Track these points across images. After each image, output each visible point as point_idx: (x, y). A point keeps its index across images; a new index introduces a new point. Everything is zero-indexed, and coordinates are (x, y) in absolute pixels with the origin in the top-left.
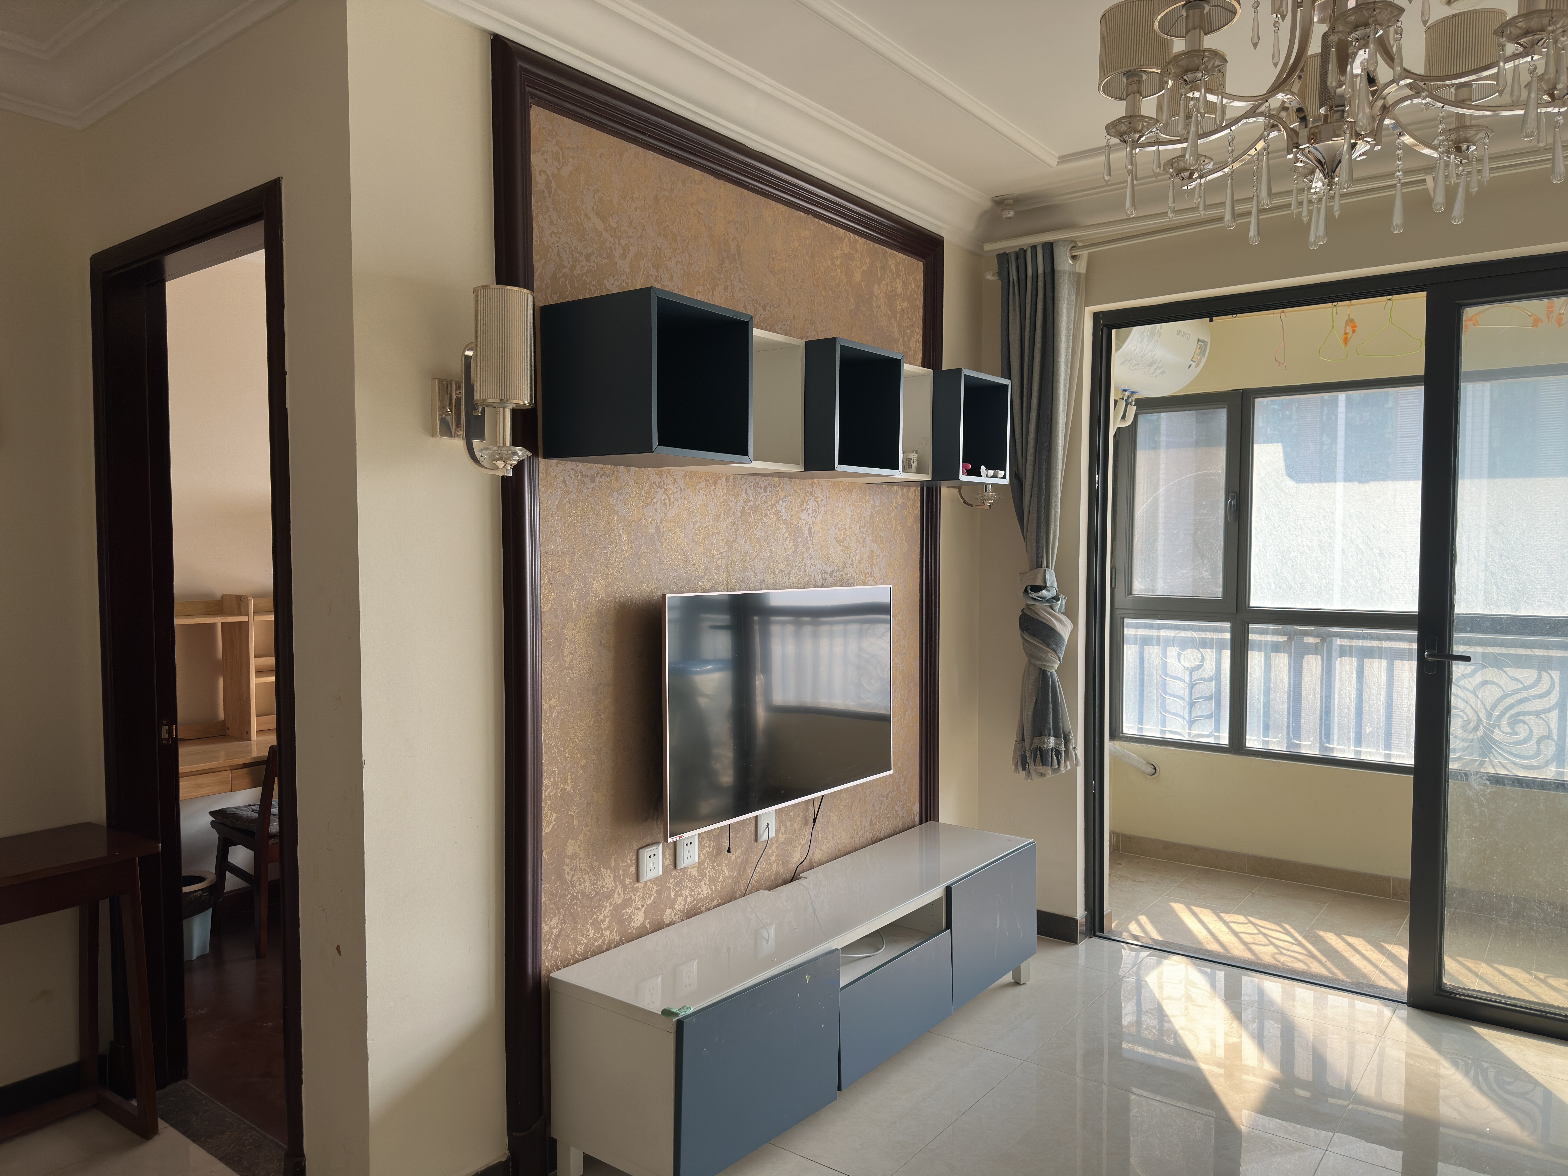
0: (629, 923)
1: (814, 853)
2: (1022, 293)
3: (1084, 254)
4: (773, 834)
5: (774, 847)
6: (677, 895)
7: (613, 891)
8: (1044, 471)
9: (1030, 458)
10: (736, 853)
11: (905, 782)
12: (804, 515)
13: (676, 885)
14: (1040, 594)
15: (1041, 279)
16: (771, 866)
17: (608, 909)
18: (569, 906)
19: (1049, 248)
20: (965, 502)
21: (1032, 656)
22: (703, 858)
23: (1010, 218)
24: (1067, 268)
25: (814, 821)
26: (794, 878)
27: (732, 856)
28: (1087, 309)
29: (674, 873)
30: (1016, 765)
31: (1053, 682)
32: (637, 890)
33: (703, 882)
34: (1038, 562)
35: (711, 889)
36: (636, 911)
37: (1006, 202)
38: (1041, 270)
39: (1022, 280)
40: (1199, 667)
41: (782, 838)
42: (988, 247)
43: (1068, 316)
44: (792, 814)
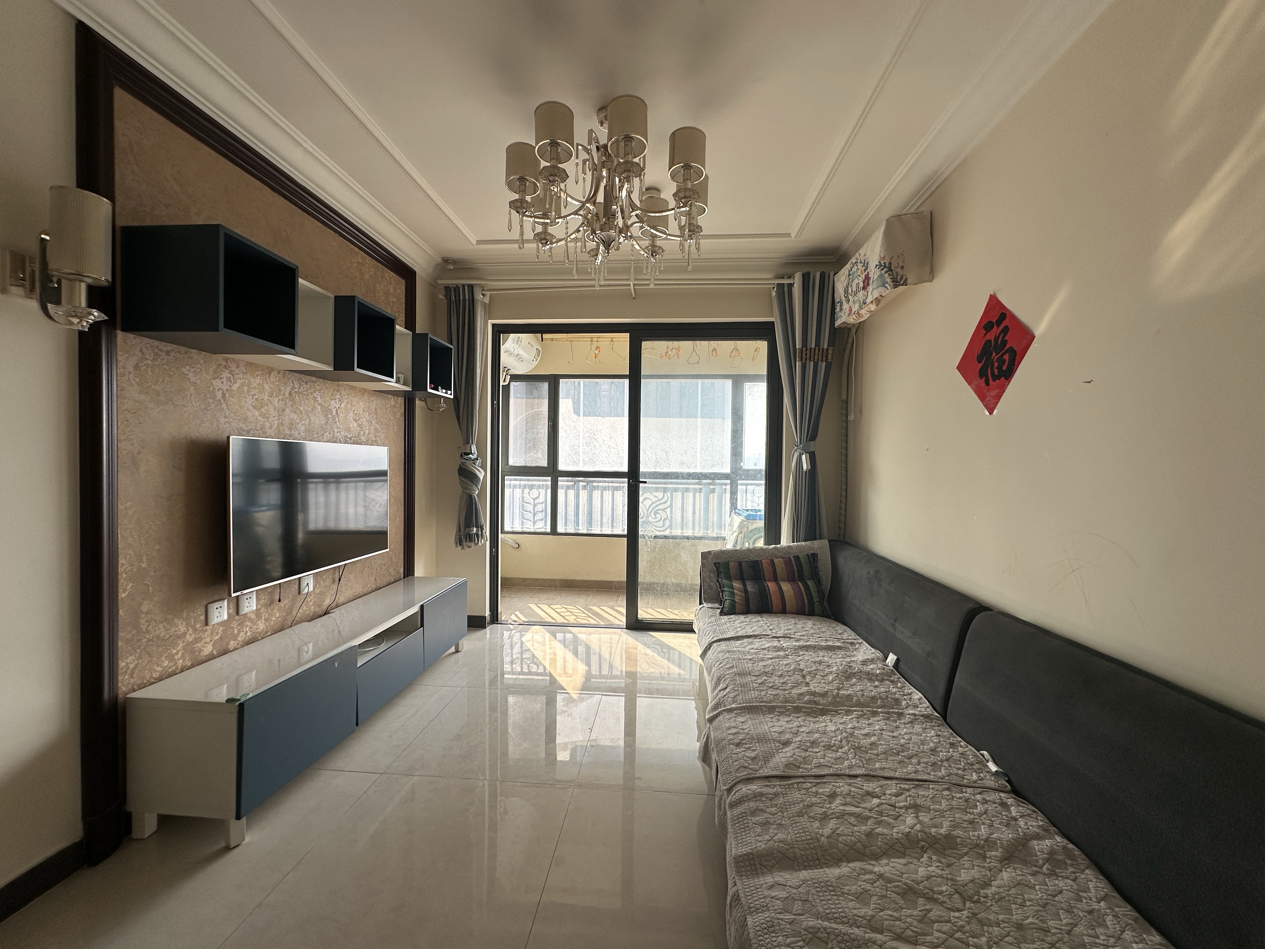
0: (199, 653)
1: (339, 598)
2: (458, 307)
3: (488, 293)
4: (311, 589)
5: (312, 597)
6: (239, 632)
7: (185, 634)
8: (470, 396)
9: (463, 389)
10: (285, 602)
11: (395, 557)
12: (333, 402)
13: (239, 625)
14: (468, 456)
15: (467, 301)
16: (310, 607)
17: (181, 646)
18: (145, 646)
19: (471, 287)
20: (429, 409)
21: (465, 488)
22: (259, 607)
23: (451, 269)
24: (480, 299)
25: (339, 580)
26: (326, 613)
27: (282, 604)
28: (491, 322)
29: (237, 618)
30: (456, 544)
31: (475, 501)
32: (206, 631)
33: (259, 622)
34: (467, 441)
35: (266, 626)
36: (206, 645)
37: (449, 261)
38: (467, 297)
39: (457, 301)
40: (537, 498)
41: (317, 591)
42: (439, 282)
43: (481, 322)
44: (324, 577)
